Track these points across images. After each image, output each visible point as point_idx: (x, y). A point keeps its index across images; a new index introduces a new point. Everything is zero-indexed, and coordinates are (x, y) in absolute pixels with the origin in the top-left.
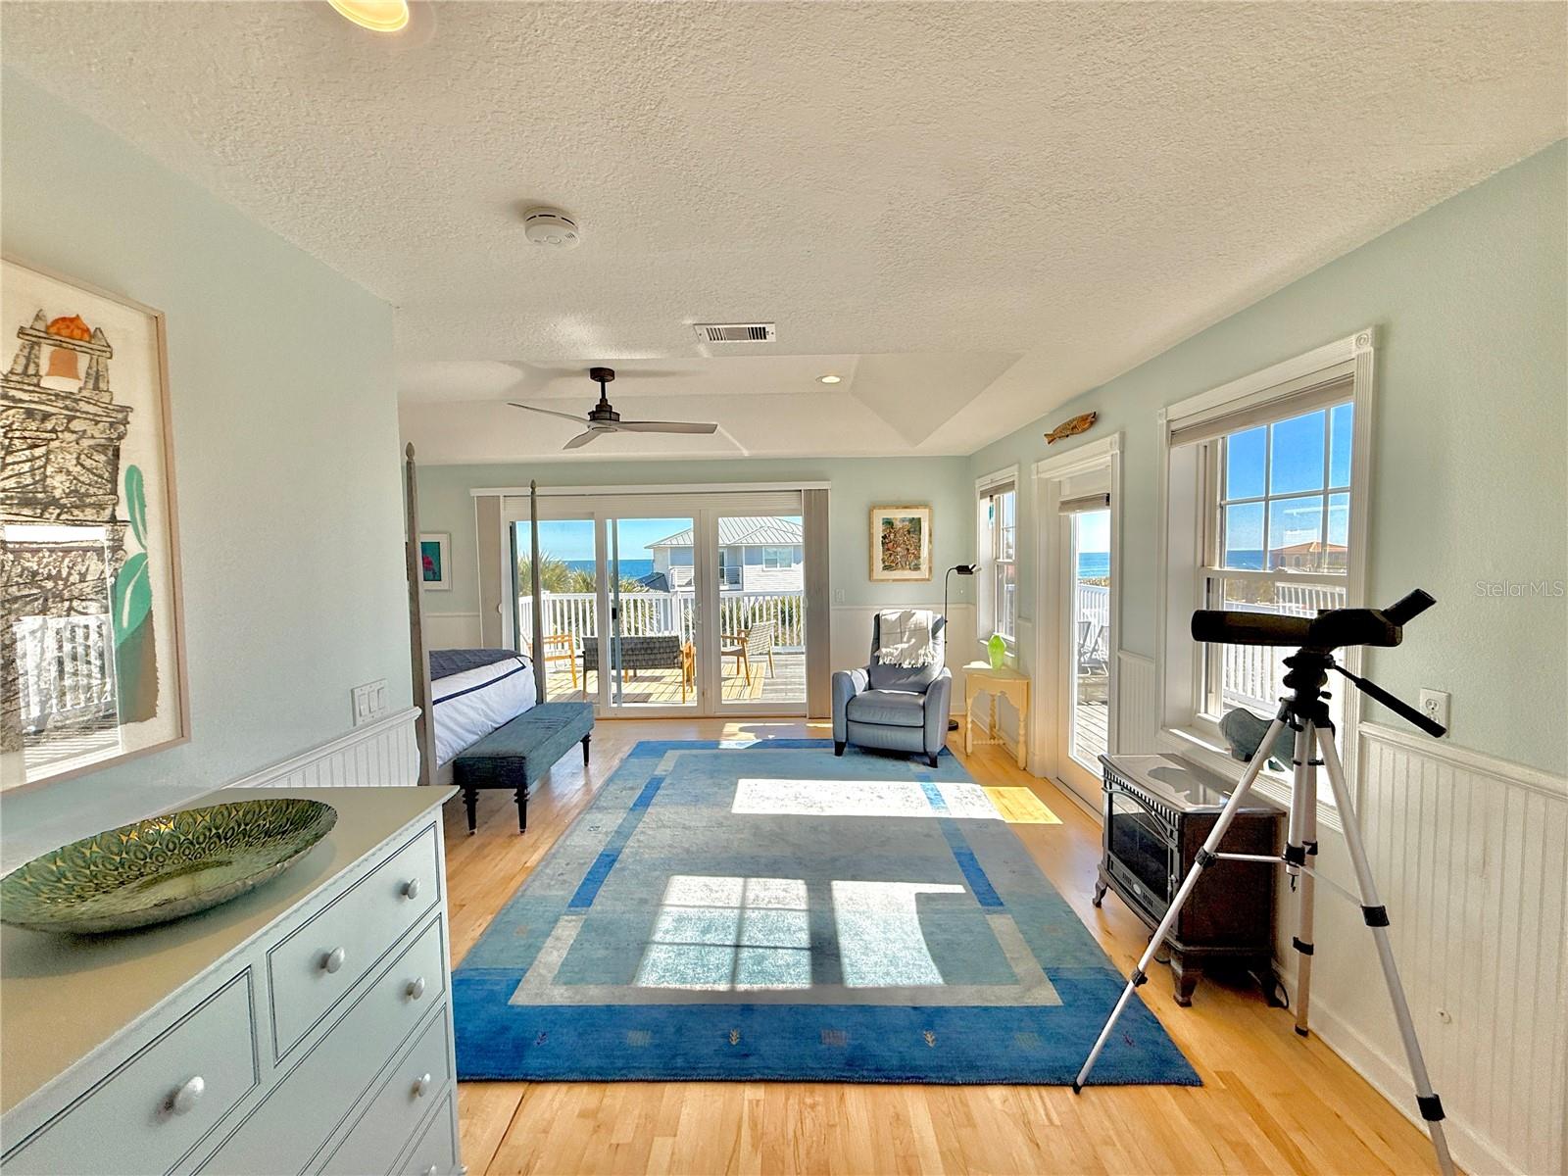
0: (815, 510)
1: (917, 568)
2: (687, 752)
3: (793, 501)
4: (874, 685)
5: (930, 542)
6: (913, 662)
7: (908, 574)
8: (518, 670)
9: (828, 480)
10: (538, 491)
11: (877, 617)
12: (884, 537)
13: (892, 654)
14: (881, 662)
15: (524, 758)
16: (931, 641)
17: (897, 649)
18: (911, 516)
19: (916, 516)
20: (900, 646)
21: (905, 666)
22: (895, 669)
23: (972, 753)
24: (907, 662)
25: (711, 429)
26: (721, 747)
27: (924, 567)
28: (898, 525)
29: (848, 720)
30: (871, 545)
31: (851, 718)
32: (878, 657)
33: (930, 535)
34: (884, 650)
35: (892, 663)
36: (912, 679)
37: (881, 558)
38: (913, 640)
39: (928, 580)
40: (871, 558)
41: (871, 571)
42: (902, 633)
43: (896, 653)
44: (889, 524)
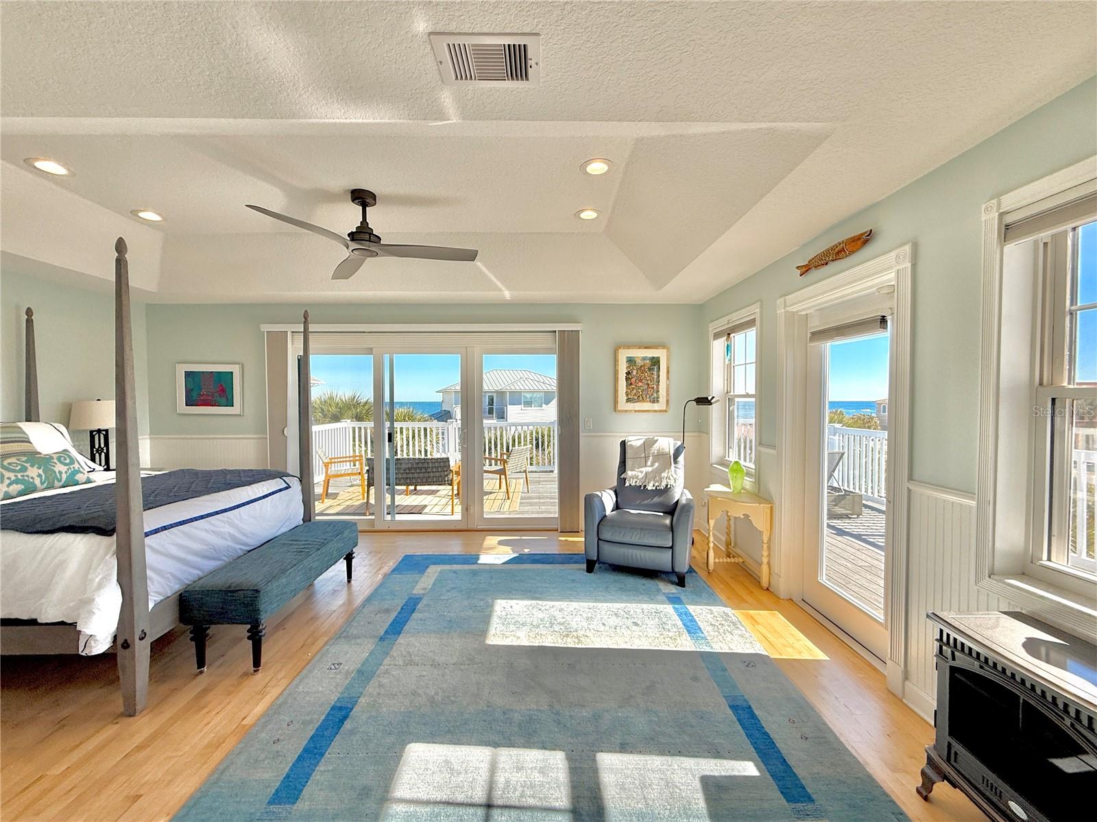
0: (568, 348)
1: (655, 401)
2: (447, 567)
3: (548, 342)
4: (621, 505)
5: (668, 378)
6: (657, 484)
7: (647, 406)
9: (578, 323)
10: (311, 327)
11: (623, 444)
12: (628, 373)
13: (637, 477)
14: (627, 484)
15: (257, 591)
16: (673, 465)
17: (642, 472)
18: (651, 356)
19: (655, 356)
20: (644, 470)
21: (649, 488)
22: (641, 490)
23: (714, 570)
24: (651, 484)
25: (473, 255)
26: (479, 562)
27: (663, 399)
28: (639, 362)
29: (599, 539)
30: (616, 380)
31: (601, 537)
32: (625, 479)
33: (668, 372)
34: (630, 473)
35: (637, 484)
36: (656, 500)
37: (625, 391)
38: (657, 465)
39: (666, 411)
40: (616, 391)
41: (616, 402)
42: (646, 458)
43: (641, 476)
44: (631, 361)
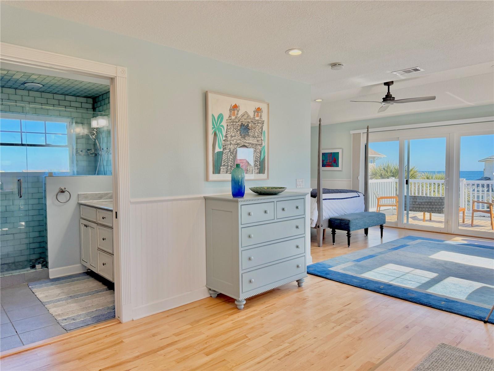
2: (427, 241)
8: (356, 197)
10: (370, 130)
15: (349, 221)
25: (434, 98)
26: (445, 242)
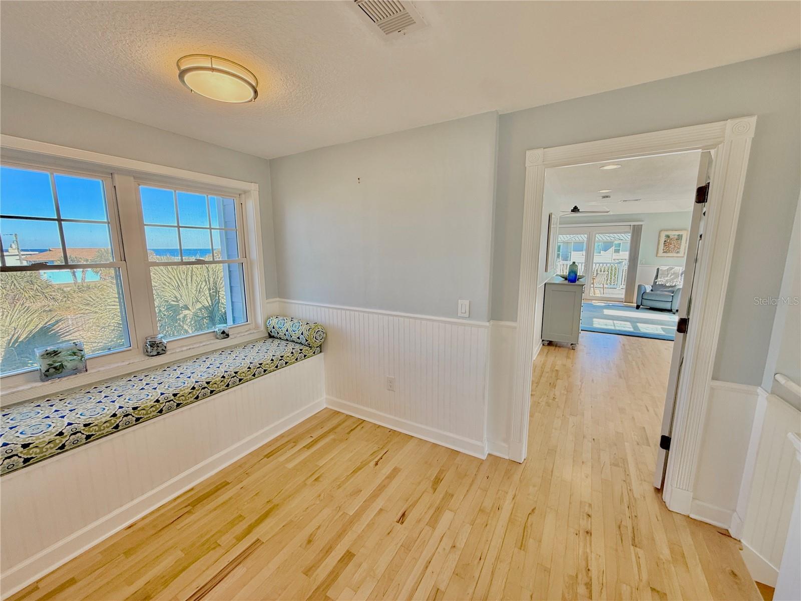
0: (637, 232)
1: (677, 253)
3: (627, 229)
4: (654, 290)
5: (686, 243)
6: (671, 284)
7: (675, 255)
9: (643, 221)
11: (658, 269)
12: (665, 241)
13: (662, 281)
14: (657, 283)
16: (680, 277)
18: (678, 234)
19: (681, 234)
20: (666, 278)
22: (663, 286)
24: (668, 284)
27: (682, 252)
28: (672, 237)
29: (642, 298)
30: (658, 244)
31: (644, 298)
32: (656, 282)
33: (686, 240)
34: (659, 279)
35: (662, 283)
37: (662, 248)
38: (672, 277)
39: (683, 257)
40: (658, 248)
41: (657, 253)
42: (668, 274)
43: (664, 280)
44: (668, 236)
